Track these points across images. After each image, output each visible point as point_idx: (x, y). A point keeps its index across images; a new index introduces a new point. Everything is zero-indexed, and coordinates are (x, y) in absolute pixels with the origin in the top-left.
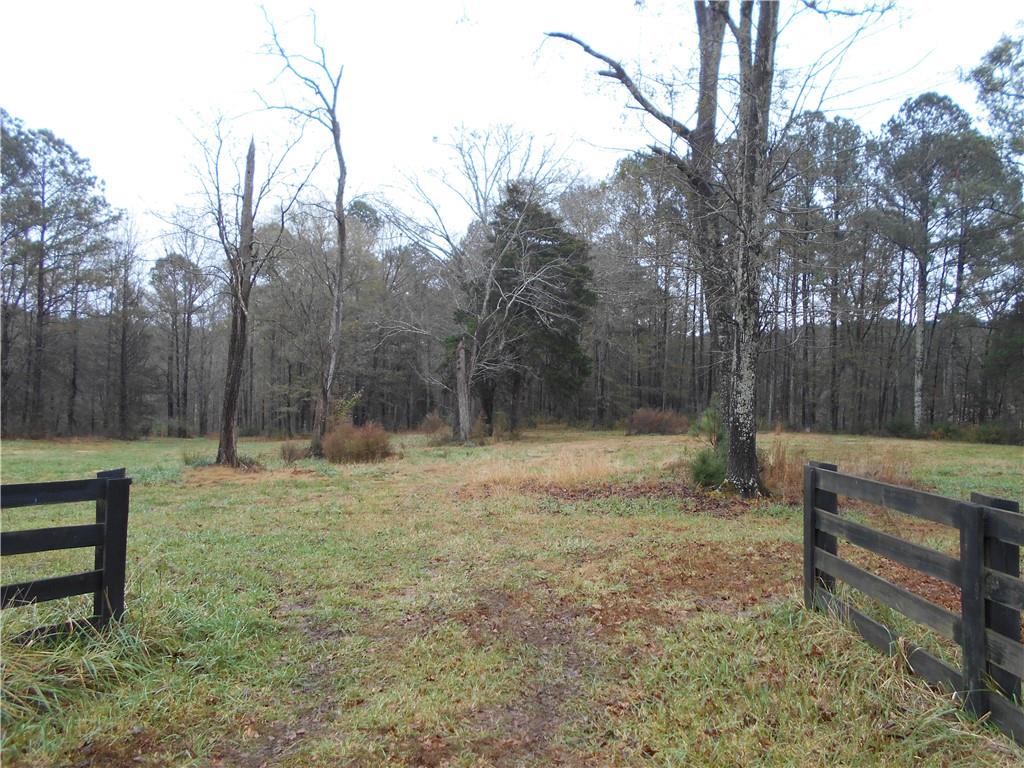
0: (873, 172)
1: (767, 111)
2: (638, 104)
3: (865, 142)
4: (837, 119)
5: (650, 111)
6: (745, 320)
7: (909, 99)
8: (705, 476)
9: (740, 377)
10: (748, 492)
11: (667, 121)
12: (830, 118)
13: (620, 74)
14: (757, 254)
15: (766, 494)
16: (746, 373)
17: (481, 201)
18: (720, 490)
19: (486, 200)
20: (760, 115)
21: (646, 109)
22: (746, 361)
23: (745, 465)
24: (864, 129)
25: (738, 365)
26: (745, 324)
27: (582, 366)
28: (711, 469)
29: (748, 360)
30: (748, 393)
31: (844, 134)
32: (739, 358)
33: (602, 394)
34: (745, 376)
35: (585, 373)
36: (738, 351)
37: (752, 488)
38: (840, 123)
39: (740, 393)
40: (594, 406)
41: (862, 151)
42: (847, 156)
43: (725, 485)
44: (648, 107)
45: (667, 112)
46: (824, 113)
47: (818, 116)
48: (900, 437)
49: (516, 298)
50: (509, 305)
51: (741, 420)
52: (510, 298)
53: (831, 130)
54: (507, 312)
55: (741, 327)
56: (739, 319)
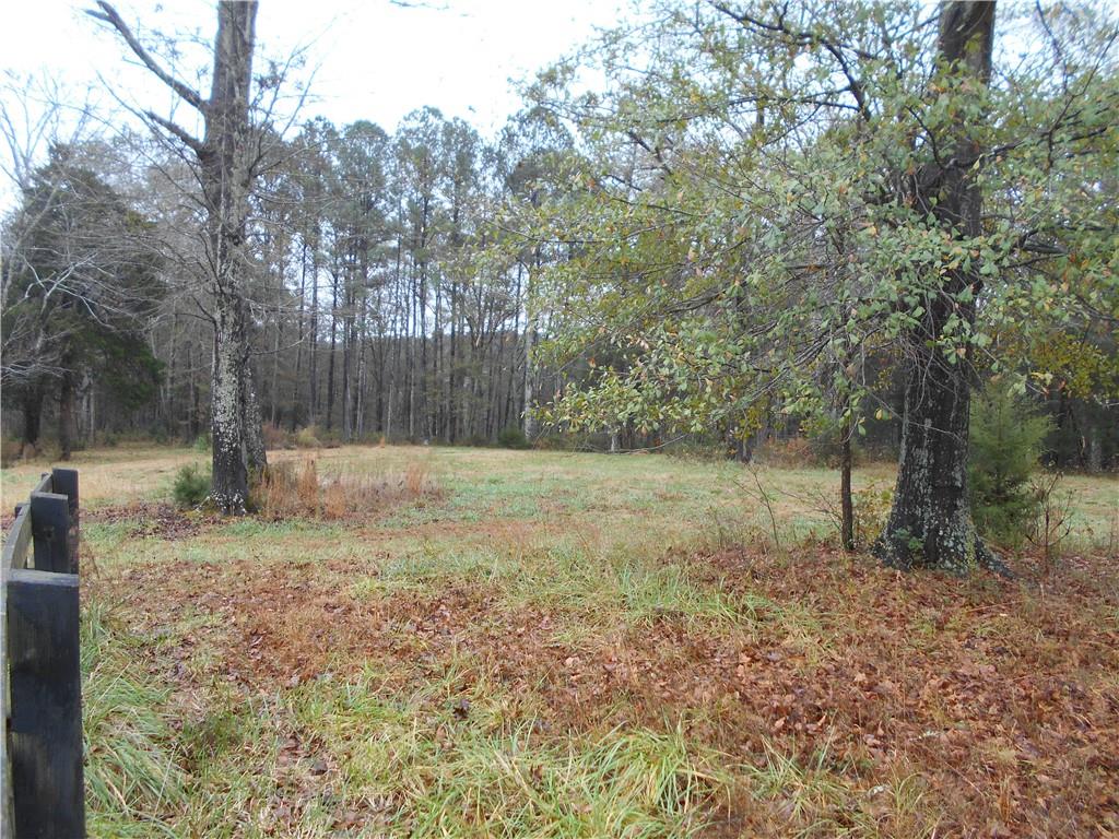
0: (492, 183)
1: (247, 86)
2: (137, 58)
3: (482, 148)
4: (456, 119)
5: (153, 70)
6: (223, 317)
7: (522, 110)
8: (189, 493)
9: (219, 381)
10: (230, 509)
11: (169, 81)
12: (448, 118)
13: (113, 17)
14: (236, 244)
15: (252, 509)
16: (225, 376)
17: (21, 161)
18: (201, 509)
19: (27, 160)
21: (148, 66)
22: (225, 363)
23: (228, 480)
24: (481, 135)
25: (217, 367)
26: (223, 322)
27: (153, 371)
28: (195, 486)
29: (227, 362)
30: (229, 399)
31: (460, 138)
32: (218, 360)
33: (196, 405)
34: (225, 381)
35: (158, 380)
36: (216, 353)
37: (237, 504)
38: (459, 123)
39: (219, 399)
40: (186, 418)
41: (480, 155)
42: (464, 160)
43: (206, 503)
44: (151, 65)
45: (168, 72)
46: (442, 111)
47: (436, 113)
48: (510, 448)
49: (58, 286)
50: (48, 294)
51: (222, 430)
52: (49, 285)
53: (449, 130)
54: (45, 302)
55: (219, 325)
56: (217, 316)
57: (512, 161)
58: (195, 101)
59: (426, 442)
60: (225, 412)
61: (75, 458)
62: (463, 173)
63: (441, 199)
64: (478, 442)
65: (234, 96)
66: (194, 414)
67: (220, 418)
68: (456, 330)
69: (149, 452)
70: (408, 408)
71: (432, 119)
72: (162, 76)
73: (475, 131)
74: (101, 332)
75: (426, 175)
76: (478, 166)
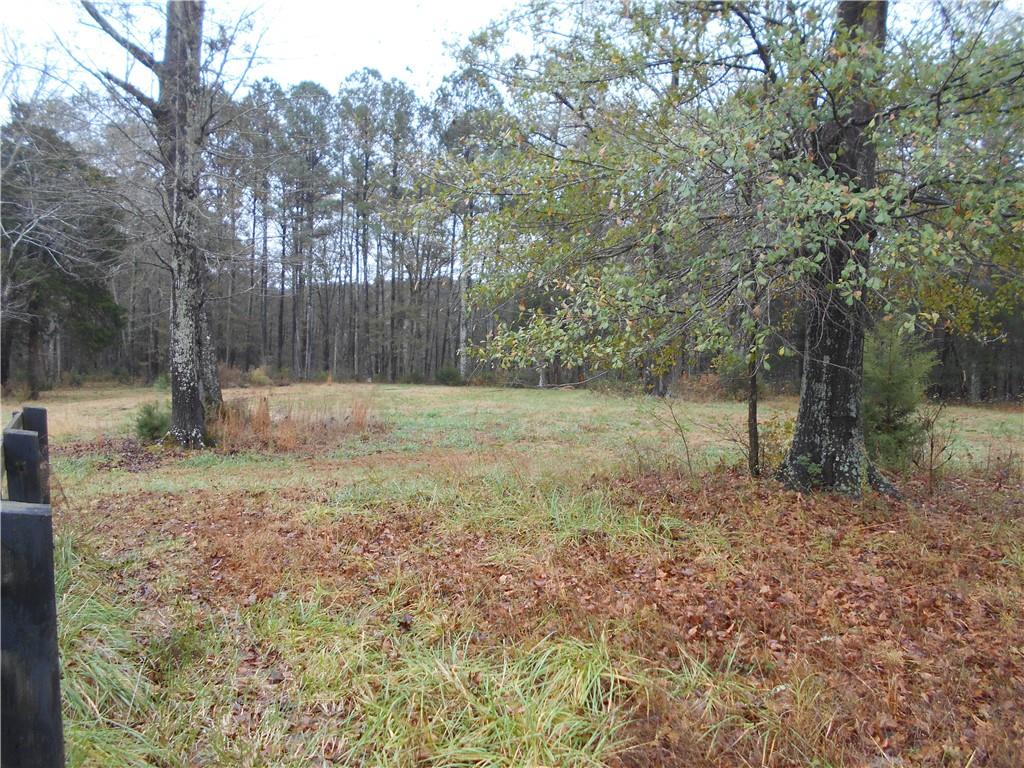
0: (428, 140)
1: (198, 49)
2: (92, 21)
3: (419, 107)
4: (394, 80)
5: (109, 32)
6: (180, 265)
7: (455, 72)
8: (151, 429)
9: (177, 325)
10: (190, 443)
11: (124, 43)
12: (387, 78)
14: (191, 198)
15: (210, 443)
16: (182, 321)
18: (162, 443)
20: (189, 51)
21: (104, 29)
22: (182, 308)
23: (187, 416)
24: (417, 94)
25: (174, 312)
26: (180, 271)
28: (156, 422)
29: (184, 307)
30: (186, 341)
31: (398, 97)
32: (175, 305)
33: (156, 348)
34: (182, 325)
35: (119, 324)
36: (174, 298)
37: (195, 439)
38: (397, 84)
39: (176, 341)
40: (147, 360)
41: (416, 114)
42: (402, 118)
43: (167, 438)
44: (106, 27)
45: (123, 34)
46: (381, 72)
47: (376, 74)
48: (447, 385)
49: (23, 237)
50: (14, 245)
51: (180, 370)
52: (15, 236)
53: (387, 90)
54: (12, 253)
55: (176, 273)
56: (174, 265)
57: (447, 118)
58: (149, 62)
59: (369, 380)
60: (183, 353)
61: (44, 397)
62: (401, 131)
63: (382, 156)
64: (417, 380)
65: (186, 58)
66: (154, 356)
67: (178, 359)
68: (396, 276)
69: (113, 392)
70: (352, 349)
71: (371, 79)
72: (117, 38)
73: (412, 91)
74: (65, 280)
75: (367, 132)
76: (415, 123)
